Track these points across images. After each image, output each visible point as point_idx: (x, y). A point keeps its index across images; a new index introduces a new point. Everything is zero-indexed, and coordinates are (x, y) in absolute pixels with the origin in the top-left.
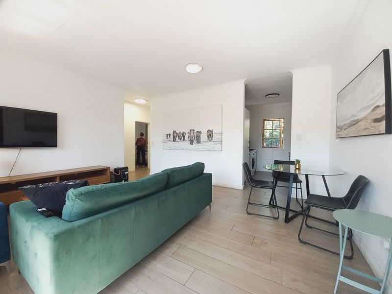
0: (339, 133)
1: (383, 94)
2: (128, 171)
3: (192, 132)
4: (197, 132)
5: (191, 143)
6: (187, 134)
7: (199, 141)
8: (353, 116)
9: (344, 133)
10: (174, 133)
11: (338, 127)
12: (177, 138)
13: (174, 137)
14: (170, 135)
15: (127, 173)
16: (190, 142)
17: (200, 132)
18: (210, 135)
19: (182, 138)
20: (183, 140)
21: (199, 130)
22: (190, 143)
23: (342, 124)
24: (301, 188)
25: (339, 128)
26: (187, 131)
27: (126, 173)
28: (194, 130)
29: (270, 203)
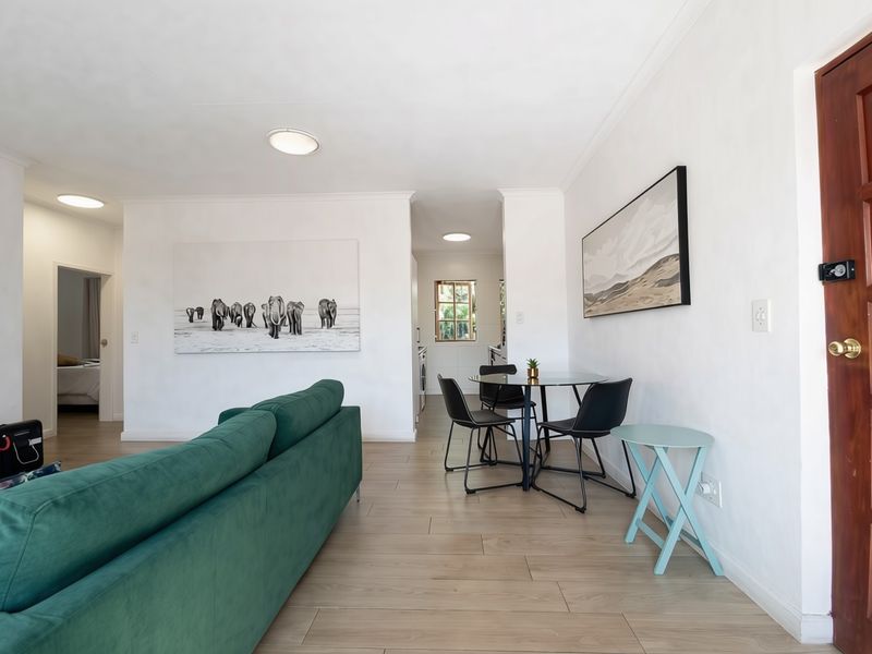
0: (591, 308)
1: (674, 239)
2: (41, 435)
3: (276, 304)
4: (293, 304)
5: (274, 333)
6: (258, 308)
7: (296, 328)
8: (617, 276)
9: (600, 308)
10: (214, 306)
11: (587, 297)
12: (227, 321)
13: (216, 318)
14: (201, 311)
15: (38, 440)
16: (268, 330)
17: (299, 305)
18: (328, 313)
19: (245, 322)
20: (249, 326)
21: (296, 301)
22: (272, 335)
23: (594, 292)
24: (535, 418)
25: (590, 299)
26: (258, 302)
27: (33, 442)
28: (280, 300)
29: (482, 460)
